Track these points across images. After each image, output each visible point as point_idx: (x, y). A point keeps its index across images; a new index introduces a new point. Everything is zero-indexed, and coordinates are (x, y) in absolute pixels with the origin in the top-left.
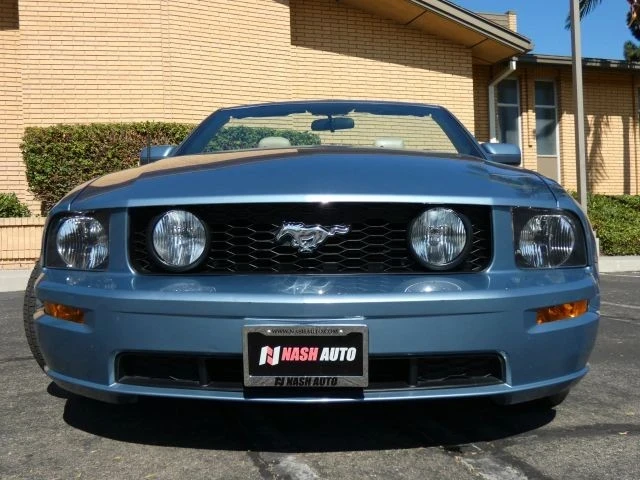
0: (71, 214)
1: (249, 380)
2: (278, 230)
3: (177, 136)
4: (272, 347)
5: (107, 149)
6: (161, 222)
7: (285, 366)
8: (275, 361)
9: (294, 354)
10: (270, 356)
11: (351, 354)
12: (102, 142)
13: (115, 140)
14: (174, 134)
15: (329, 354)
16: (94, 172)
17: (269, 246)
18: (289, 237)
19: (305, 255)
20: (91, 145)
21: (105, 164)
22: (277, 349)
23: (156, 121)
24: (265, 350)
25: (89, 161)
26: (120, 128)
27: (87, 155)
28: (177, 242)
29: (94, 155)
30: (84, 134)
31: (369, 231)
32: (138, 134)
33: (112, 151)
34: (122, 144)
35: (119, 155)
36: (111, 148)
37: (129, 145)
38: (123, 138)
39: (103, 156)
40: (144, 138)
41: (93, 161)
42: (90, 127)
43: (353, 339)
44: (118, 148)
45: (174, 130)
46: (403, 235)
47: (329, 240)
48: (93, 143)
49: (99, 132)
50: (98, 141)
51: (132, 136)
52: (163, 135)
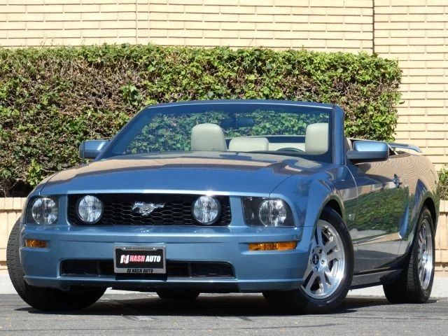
0: (40, 197)
1: (117, 270)
2: (133, 206)
3: (152, 69)
4: (126, 255)
5: (40, 91)
6: (82, 201)
7: (131, 264)
8: (127, 262)
9: (135, 259)
10: (125, 259)
11: (158, 259)
12: (33, 77)
13: (54, 77)
14: (146, 66)
15: (150, 259)
16: (21, 127)
18: (138, 209)
19: (145, 217)
20: (16, 85)
21: (38, 114)
22: (128, 256)
23: (120, 42)
24: (123, 257)
25: (12, 110)
26: (61, 56)
27: (10, 100)
28: (90, 211)
29: (21, 101)
30: (6, 67)
31: (174, 206)
32: (90, 66)
33: (48, 94)
34: (64, 82)
35: (60, 100)
36: (48, 88)
37: (75, 83)
38: (66, 72)
39: (35, 102)
40: (98, 73)
41: (20, 110)
42: (15, 56)
43: (159, 252)
44: (59, 89)
45: (148, 58)
46: (190, 209)
47: (155, 210)
48: (20, 81)
49: (29, 64)
50: (27, 78)
51: (80, 69)
52: (129, 67)
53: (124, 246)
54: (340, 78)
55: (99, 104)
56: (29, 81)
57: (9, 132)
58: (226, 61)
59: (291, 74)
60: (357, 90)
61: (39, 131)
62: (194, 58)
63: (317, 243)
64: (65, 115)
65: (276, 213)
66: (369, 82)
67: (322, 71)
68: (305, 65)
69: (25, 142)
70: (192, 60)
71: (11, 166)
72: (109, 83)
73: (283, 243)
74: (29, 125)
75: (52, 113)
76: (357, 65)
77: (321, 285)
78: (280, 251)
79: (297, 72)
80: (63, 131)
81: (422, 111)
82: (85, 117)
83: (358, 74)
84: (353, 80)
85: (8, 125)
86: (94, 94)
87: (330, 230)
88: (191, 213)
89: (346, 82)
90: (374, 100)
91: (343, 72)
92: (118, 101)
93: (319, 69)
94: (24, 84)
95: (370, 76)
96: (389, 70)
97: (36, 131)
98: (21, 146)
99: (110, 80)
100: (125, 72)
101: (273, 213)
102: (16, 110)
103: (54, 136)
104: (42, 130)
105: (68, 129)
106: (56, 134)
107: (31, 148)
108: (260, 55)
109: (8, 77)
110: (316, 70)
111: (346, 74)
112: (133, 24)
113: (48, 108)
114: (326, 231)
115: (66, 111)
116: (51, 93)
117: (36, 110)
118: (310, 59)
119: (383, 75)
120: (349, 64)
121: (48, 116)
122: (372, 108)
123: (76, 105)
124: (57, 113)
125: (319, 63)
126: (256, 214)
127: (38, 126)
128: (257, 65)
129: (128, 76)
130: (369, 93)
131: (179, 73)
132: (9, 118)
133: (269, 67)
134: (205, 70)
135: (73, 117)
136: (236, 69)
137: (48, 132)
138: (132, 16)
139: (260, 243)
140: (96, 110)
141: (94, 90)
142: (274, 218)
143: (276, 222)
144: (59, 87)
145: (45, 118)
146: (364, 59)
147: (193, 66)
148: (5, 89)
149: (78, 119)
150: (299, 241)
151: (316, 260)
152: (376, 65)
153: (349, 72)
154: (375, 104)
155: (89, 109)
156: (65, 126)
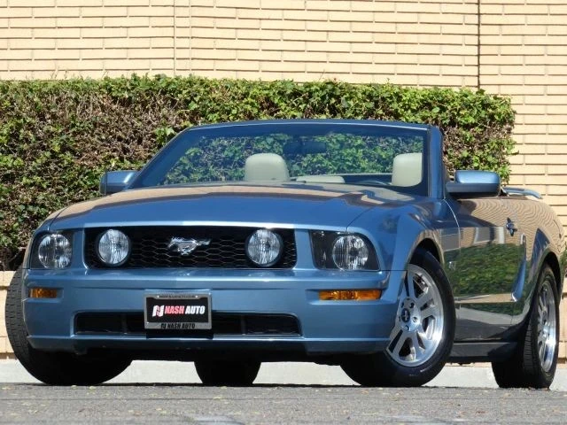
0: (49, 233)
1: (148, 325)
2: (169, 242)
3: (194, 106)
4: (160, 305)
5: (51, 135)
6: (103, 237)
7: (167, 317)
8: (161, 314)
9: (172, 310)
10: (159, 311)
11: (202, 310)
12: (42, 117)
13: (68, 116)
14: (187, 102)
15: (191, 310)
16: (25, 180)
17: (164, 251)
18: (175, 246)
19: (185, 256)
20: (19, 126)
21: (47, 164)
22: (162, 307)
23: (152, 74)
25: (15, 159)
26: (77, 90)
27: (12, 146)
28: (113, 250)
29: (25, 146)
30: (7, 103)
31: (223, 243)
32: (114, 102)
33: (60, 139)
34: (81, 123)
35: (76, 146)
36: (60, 131)
37: (95, 124)
38: (83, 110)
39: (44, 148)
40: (125, 112)
41: (24, 159)
42: (18, 89)
43: (203, 301)
44: (74, 132)
45: (189, 92)
46: (243, 246)
47: (198, 248)
48: (25, 121)
49: (36, 99)
50: (33, 117)
51: (102, 106)
52: (165, 104)
53: (157, 294)
54: (436, 120)
55: (125, 151)
56: (35, 121)
57: (10, 188)
58: (290, 97)
59: (373, 114)
60: (457, 135)
61: (48, 187)
62: (248, 94)
63: (408, 294)
64: (82, 166)
65: (355, 253)
66: (474, 125)
67: (413, 111)
68: (390, 103)
69: (30, 200)
70: (245, 95)
71: (12, 231)
72: (139, 124)
73: (364, 291)
74: (35, 178)
75: (66, 163)
76: (457, 104)
77: (413, 349)
78: (359, 301)
79: (381, 112)
80: (79, 186)
81: (541, 169)
82: (107, 167)
83: (459, 114)
84: (453, 123)
85: (9, 178)
86: (120, 139)
87: (424, 278)
88: (245, 252)
89: (443, 125)
90: (479, 148)
91: (440, 112)
92: (151, 148)
93: (409, 108)
94: (30, 125)
95: (474, 117)
96: (499, 110)
97: (45, 186)
98: (26, 205)
99: (140, 120)
100: (160, 110)
101: (351, 253)
102: (19, 159)
103: (69, 192)
104: (53, 185)
105: (85, 183)
106: (70, 190)
107: (38, 208)
108: (333, 90)
109: (9, 116)
110: (406, 110)
111: (444, 115)
112: (169, 53)
113: (60, 156)
114: (420, 279)
115: (83, 160)
116: (64, 137)
117: (45, 159)
118: (397, 94)
119: (492, 117)
120: (447, 102)
121: (60, 167)
122: (478, 158)
123: (96, 153)
124: (72, 164)
125: (409, 100)
126: (329, 255)
127: (47, 179)
128: (329, 103)
129: (164, 116)
130: (474, 139)
131: (229, 112)
132: (10, 168)
133: (344, 105)
134: (263, 109)
135: (92, 168)
136: (302, 107)
137: (60, 187)
138: (169, 42)
139: (333, 290)
140: (121, 159)
141: (120, 134)
142: (352, 260)
143: (355, 264)
144: (74, 129)
145: (56, 169)
146: (466, 96)
147: (247, 103)
148: (5, 132)
149: (99, 171)
150: (385, 289)
151: (406, 316)
152: (482, 103)
153: (447, 111)
154: (481, 153)
155: (114, 157)
156: (82, 179)
